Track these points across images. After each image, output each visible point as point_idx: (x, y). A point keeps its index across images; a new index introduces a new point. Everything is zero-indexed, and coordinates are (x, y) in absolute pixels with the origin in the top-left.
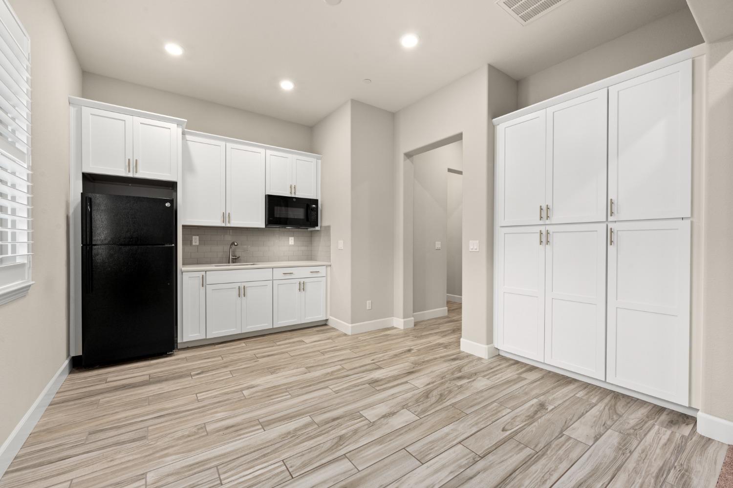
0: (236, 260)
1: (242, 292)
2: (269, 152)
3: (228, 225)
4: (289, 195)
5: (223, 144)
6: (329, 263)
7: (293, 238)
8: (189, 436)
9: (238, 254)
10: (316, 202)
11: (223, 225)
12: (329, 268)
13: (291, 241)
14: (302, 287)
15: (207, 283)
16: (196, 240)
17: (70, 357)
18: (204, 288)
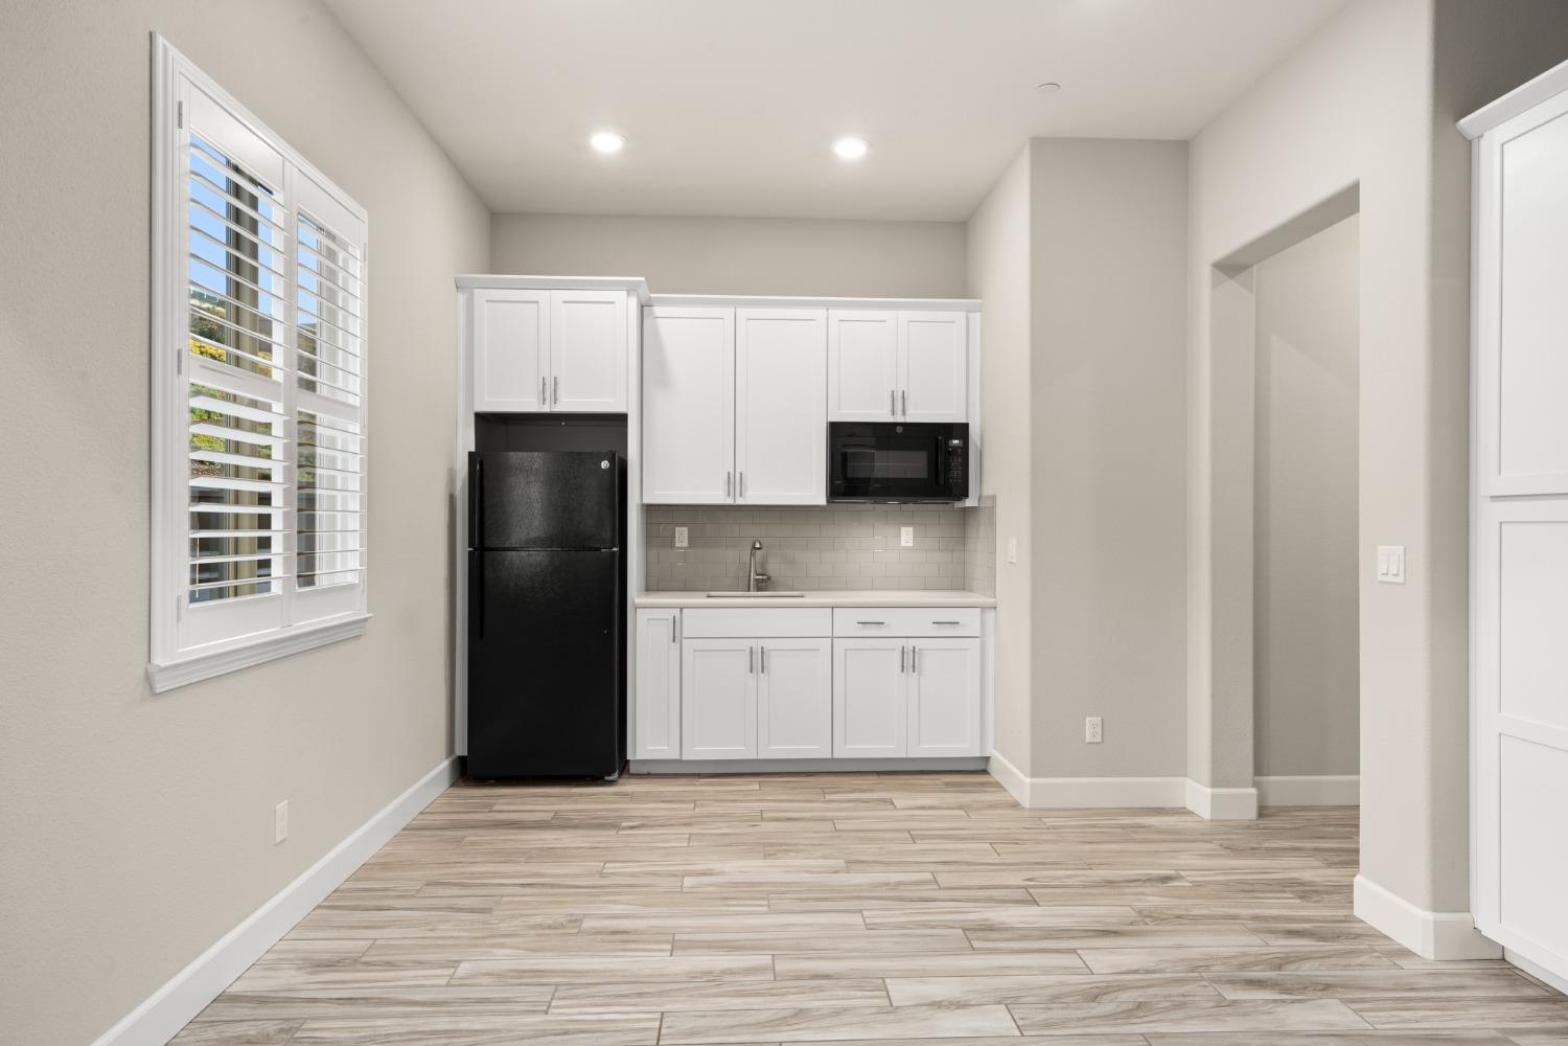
0: (764, 584)
1: (758, 662)
2: (837, 314)
3: (740, 501)
4: (889, 419)
5: (728, 312)
6: (993, 600)
7: (911, 529)
8: (549, 927)
9: (773, 569)
10: (962, 430)
11: (730, 501)
12: (990, 615)
13: (907, 536)
14: (910, 661)
15: (684, 636)
16: (682, 536)
17: (454, 756)
18: (678, 646)
